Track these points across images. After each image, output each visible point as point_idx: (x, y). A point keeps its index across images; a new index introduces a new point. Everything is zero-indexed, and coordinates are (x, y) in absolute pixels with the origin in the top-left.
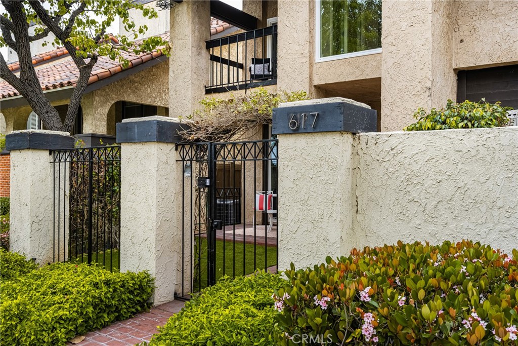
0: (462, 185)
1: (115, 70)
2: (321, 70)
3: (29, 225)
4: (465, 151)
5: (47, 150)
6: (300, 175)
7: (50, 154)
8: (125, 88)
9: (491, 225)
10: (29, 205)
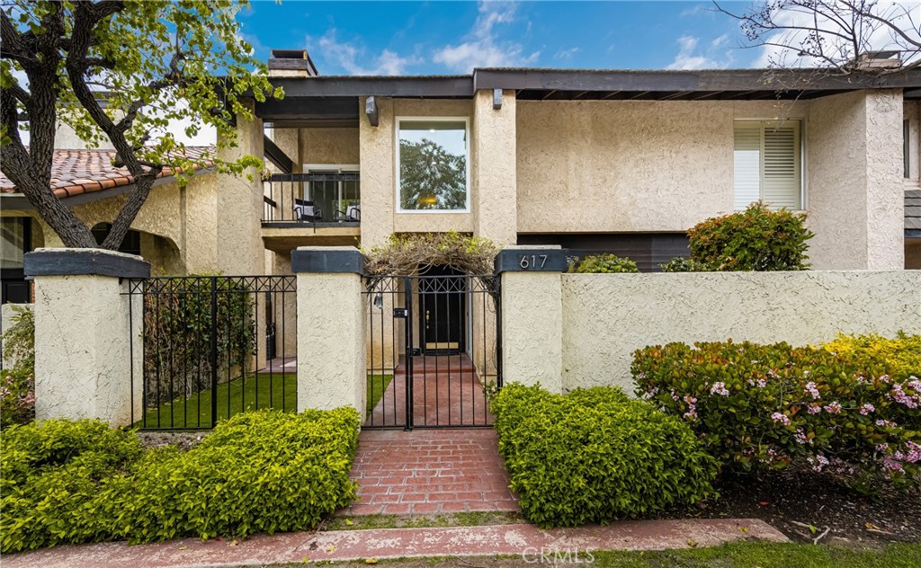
0: (631, 309)
1: (108, 184)
2: (401, 220)
3: (94, 379)
4: (633, 287)
5: (116, 277)
6: (526, 304)
7: (120, 283)
8: (111, 207)
9: (647, 333)
10: (93, 352)
